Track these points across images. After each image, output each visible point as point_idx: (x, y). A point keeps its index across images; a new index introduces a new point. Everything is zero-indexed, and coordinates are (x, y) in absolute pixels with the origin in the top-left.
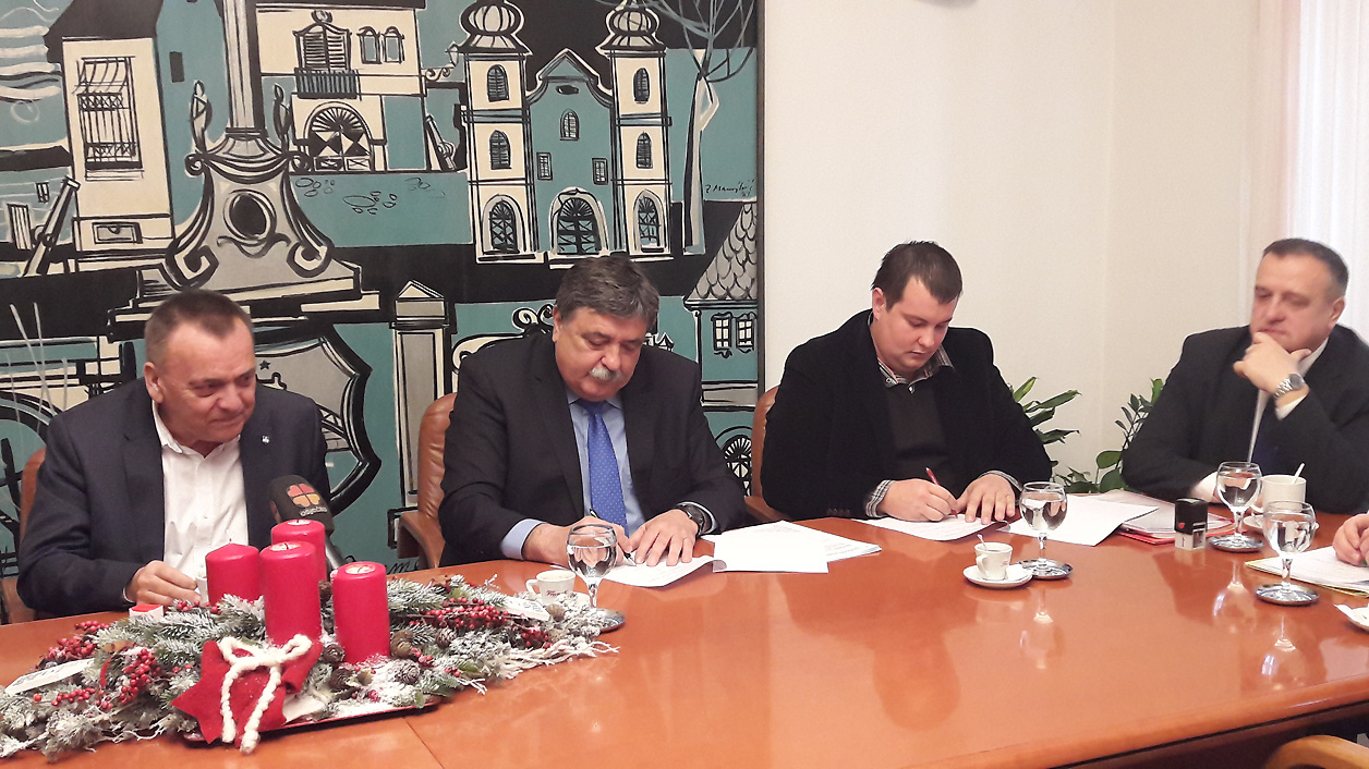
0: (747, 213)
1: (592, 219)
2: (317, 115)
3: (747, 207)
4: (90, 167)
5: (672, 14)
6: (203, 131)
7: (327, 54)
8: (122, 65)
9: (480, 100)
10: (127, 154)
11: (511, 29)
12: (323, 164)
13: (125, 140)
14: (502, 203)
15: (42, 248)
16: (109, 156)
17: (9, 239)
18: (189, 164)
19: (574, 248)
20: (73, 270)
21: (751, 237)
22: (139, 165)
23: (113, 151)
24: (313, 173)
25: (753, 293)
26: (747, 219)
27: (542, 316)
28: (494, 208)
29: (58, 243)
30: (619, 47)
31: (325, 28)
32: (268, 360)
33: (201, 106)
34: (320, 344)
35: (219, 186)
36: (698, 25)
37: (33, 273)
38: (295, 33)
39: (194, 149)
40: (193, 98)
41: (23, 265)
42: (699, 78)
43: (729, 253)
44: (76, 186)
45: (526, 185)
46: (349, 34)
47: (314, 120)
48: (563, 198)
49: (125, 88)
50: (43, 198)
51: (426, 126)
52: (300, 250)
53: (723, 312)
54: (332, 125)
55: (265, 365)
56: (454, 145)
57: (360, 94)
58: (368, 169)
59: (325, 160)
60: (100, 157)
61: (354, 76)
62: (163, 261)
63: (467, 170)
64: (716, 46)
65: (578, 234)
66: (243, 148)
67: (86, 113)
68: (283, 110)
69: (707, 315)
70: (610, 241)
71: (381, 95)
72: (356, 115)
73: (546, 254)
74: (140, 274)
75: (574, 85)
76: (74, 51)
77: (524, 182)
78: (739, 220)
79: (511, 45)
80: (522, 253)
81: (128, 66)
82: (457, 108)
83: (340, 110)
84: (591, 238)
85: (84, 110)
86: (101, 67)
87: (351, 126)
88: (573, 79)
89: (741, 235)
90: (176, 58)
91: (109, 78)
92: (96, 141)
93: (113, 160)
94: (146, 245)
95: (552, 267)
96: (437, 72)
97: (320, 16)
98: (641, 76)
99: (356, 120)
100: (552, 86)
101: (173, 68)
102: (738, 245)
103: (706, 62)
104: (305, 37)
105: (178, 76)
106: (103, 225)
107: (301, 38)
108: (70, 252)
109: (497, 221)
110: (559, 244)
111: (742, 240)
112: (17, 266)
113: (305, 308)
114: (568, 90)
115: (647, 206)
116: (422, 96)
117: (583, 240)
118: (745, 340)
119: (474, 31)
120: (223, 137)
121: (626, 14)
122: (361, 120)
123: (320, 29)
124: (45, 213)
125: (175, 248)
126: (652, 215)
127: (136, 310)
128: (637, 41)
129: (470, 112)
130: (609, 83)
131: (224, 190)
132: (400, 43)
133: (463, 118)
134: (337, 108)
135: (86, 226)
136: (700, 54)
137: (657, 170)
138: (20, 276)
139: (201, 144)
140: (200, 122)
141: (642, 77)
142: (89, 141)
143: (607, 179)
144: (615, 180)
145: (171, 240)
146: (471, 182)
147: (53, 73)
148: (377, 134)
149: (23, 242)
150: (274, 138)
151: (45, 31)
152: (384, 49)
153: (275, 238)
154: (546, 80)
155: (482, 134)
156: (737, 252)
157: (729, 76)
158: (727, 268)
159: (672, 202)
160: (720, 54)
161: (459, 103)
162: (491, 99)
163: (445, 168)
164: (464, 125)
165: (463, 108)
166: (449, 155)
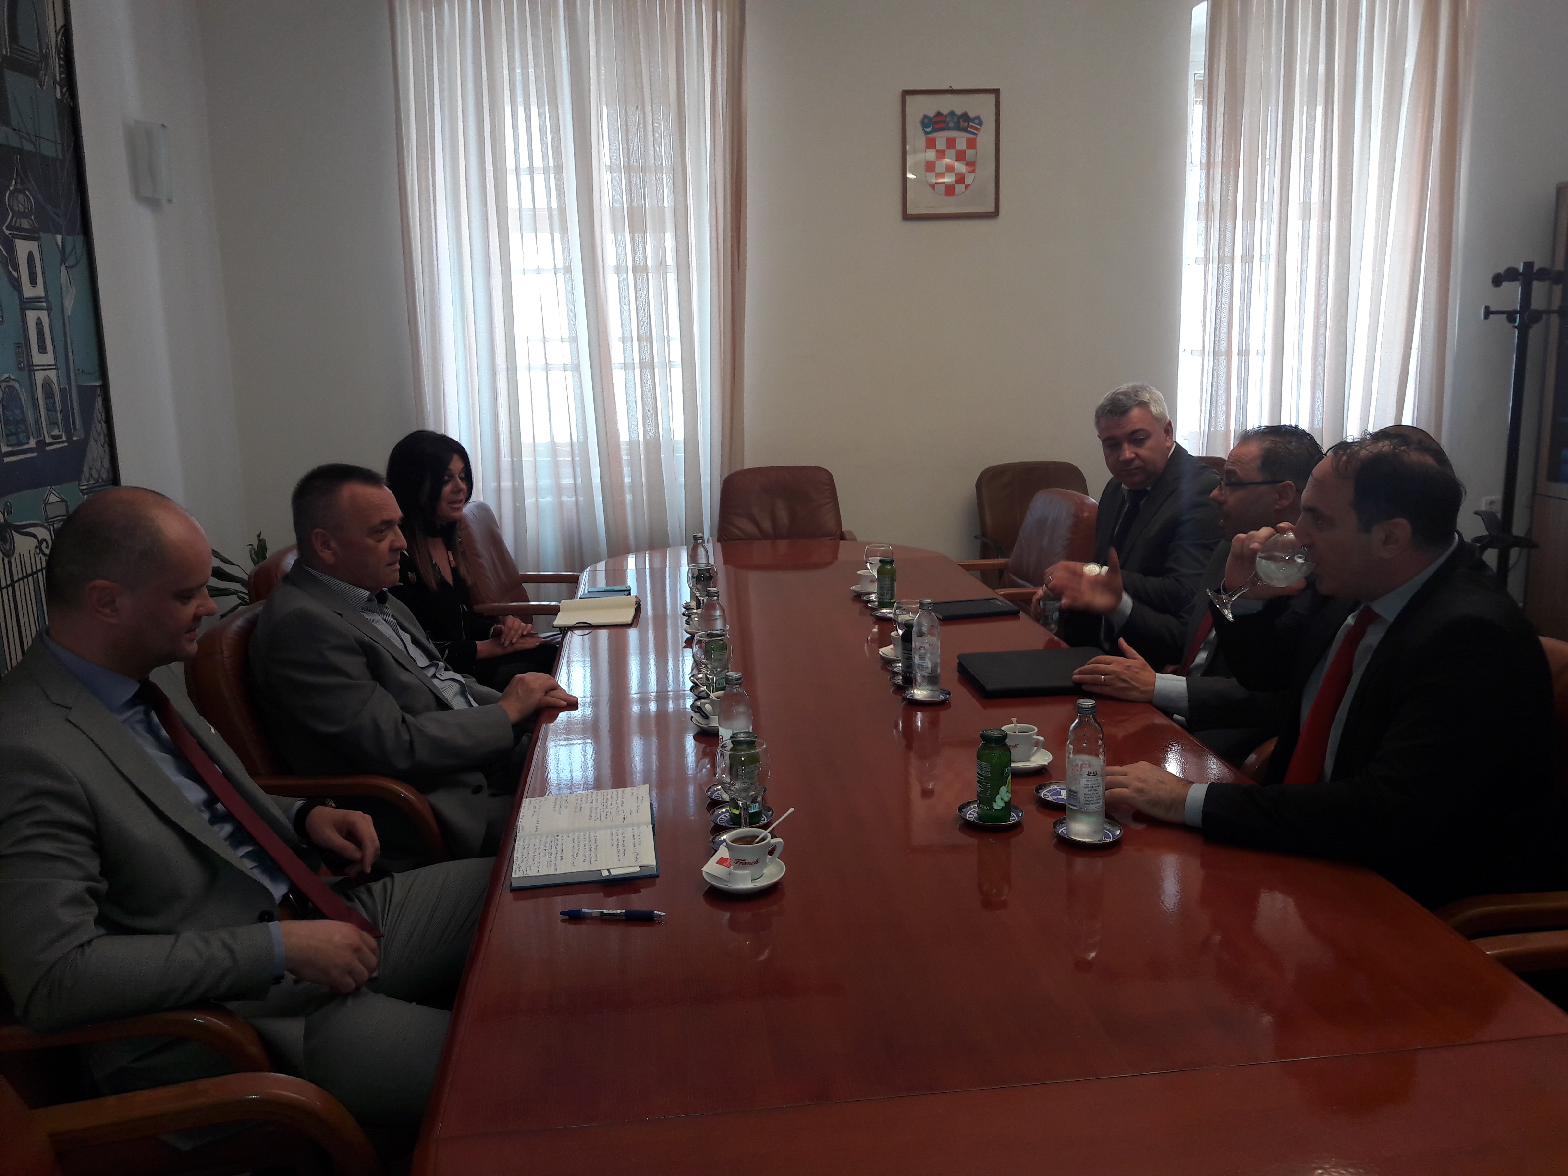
0: (99, 396)
1: (22, 407)
3: (99, 390)
5: (41, 199)
19: (15, 439)
21: (104, 420)
26: (100, 402)
27: (6, 514)
30: (15, 228)
36: (55, 210)
42: (61, 263)
43: (96, 436)
64: (66, 232)
65: (15, 423)
70: (34, 429)
84: (24, 427)
89: (99, 418)
95: (5, 460)
98: (31, 259)
102: (99, 428)
103: (63, 248)
110: (7, 435)
111: (100, 422)
115: (49, 394)
117: (19, 430)
121: (16, 195)
126: (52, 400)
128: (25, 224)
130: (14, 265)
136: (59, 238)
137: (50, 355)
143: (24, 366)
144: (29, 365)
156: (99, 434)
157: (77, 263)
158: (96, 451)
159: (61, 387)
160: (69, 239)
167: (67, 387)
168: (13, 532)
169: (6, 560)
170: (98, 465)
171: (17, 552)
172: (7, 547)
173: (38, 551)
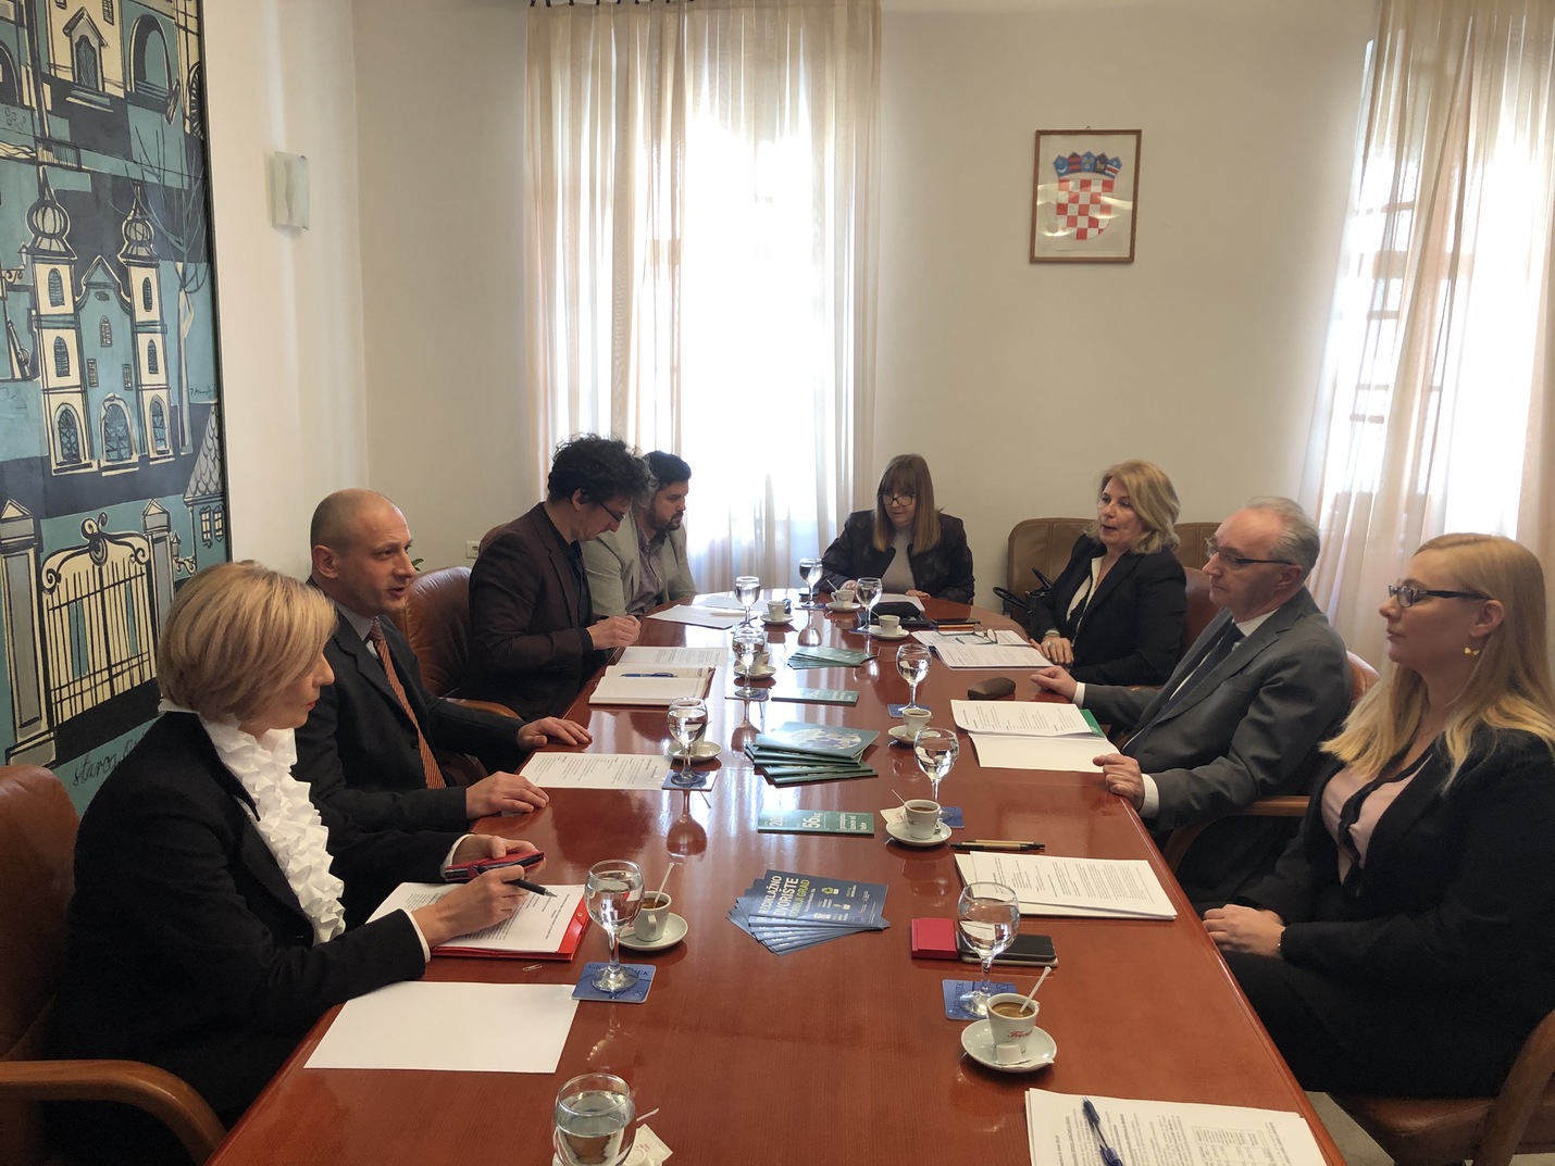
0: (213, 413)
1: (125, 424)
3: (214, 408)
5: (161, 226)
9: (45, 304)
11: (62, 232)
14: (66, 411)
19: (115, 454)
21: (217, 436)
25: (221, 487)
27: (100, 525)
28: (61, 417)
30: (134, 257)
36: (177, 239)
42: (181, 289)
43: (206, 452)
45: (81, 392)
48: (107, 404)
51: (9, 330)
53: (205, 506)
56: (29, 352)
63: (39, 378)
64: (189, 259)
65: (117, 440)
69: (198, 508)
70: (137, 444)
73: (99, 463)
75: (107, 291)
77: (79, 389)
78: (211, 420)
79: (63, 250)
80: (84, 462)
82: (29, 311)
84: (127, 443)
88: (105, 285)
89: (211, 434)
95: (104, 474)
96: (13, 273)
98: (147, 284)
100: (93, 292)
102: (211, 443)
103: (184, 275)
109: (64, 431)
110: (107, 451)
111: (214, 438)
114: (105, 298)
115: (157, 410)
116: (4, 299)
117: (121, 446)
118: (218, 531)
119: (37, 232)
121: (134, 224)
126: (160, 418)
128: (142, 251)
129: (39, 316)
130: (128, 290)
133: (34, 323)
136: (180, 265)
137: (160, 378)
141: (147, 286)
143: (132, 386)
144: (137, 385)
146: (44, 390)
154: (89, 285)
155: (49, 337)
156: (210, 450)
157: (198, 288)
158: (206, 466)
159: (172, 405)
160: (191, 268)
161: (29, 306)
162: (54, 304)
163: (25, 378)
164: (35, 330)
165: (34, 312)
166: (26, 362)
167: (178, 405)
168: (107, 542)
169: (97, 568)
170: (206, 479)
171: (109, 562)
172: (99, 556)
173: (133, 559)
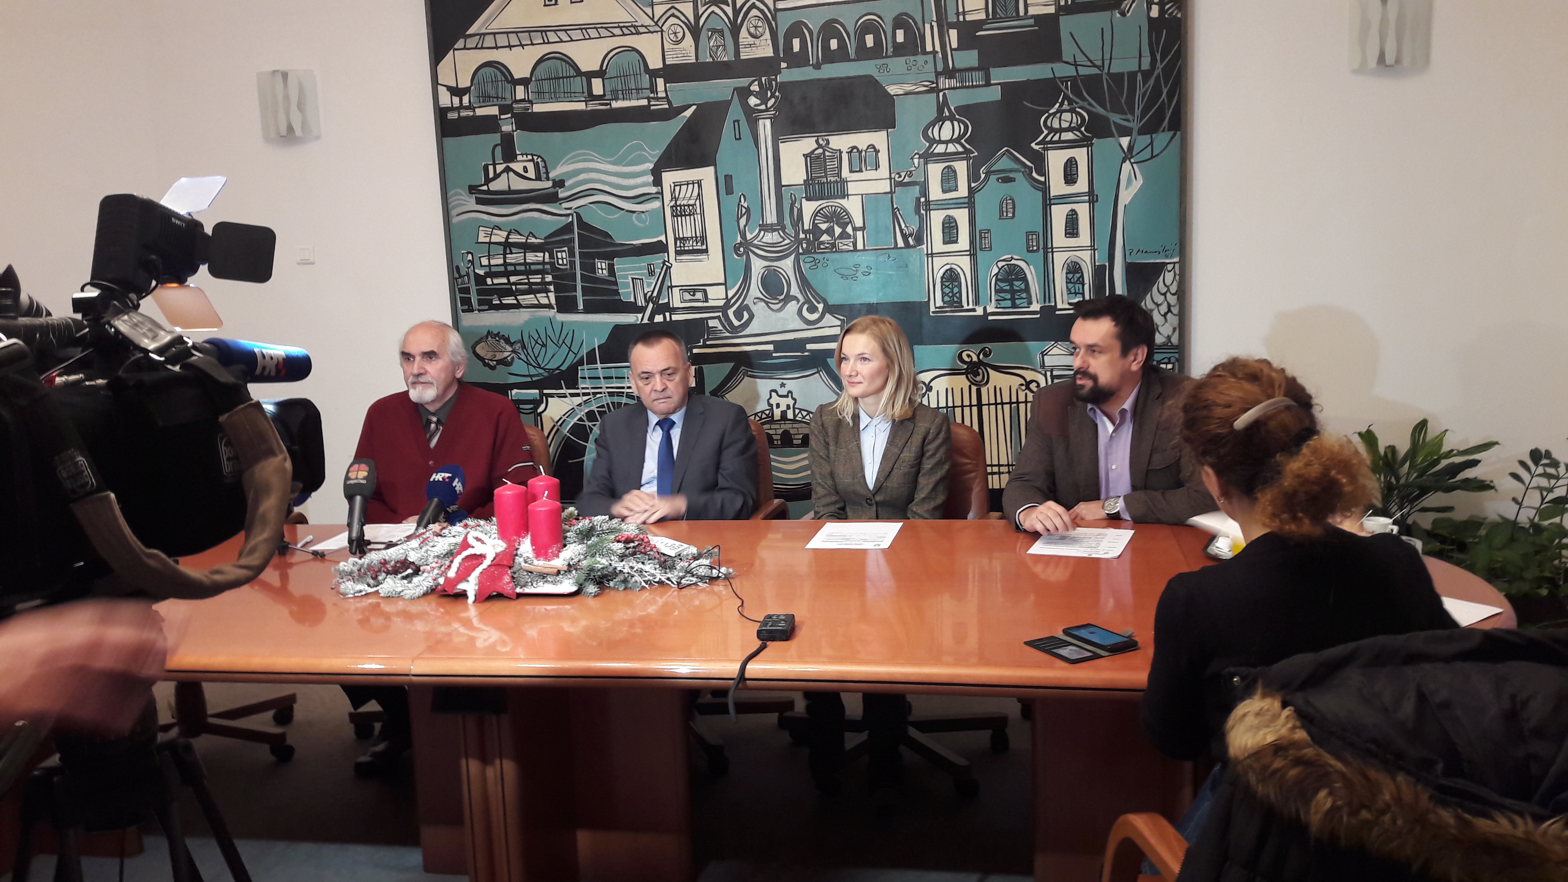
0: (1169, 271)
1: (1025, 279)
2: (819, 212)
3: (1170, 267)
4: (678, 253)
5: (1100, 110)
6: (745, 226)
7: (825, 169)
8: (696, 185)
9: (935, 192)
10: (699, 244)
11: (960, 137)
12: (822, 247)
13: (698, 235)
14: (951, 269)
15: (651, 305)
16: (689, 246)
17: (632, 300)
18: (736, 249)
19: (1009, 304)
20: (668, 319)
21: (1173, 291)
22: (706, 251)
23: (691, 242)
24: (815, 252)
25: (1175, 340)
26: (1169, 277)
27: (981, 356)
28: (944, 274)
29: (661, 302)
30: (1051, 142)
31: (824, 151)
32: (785, 382)
33: (744, 210)
34: (818, 372)
35: (754, 264)
36: (1124, 117)
37: (646, 321)
38: (804, 155)
39: (739, 239)
40: (739, 204)
41: (640, 316)
42: (1124, 161)
44: (670, 265)
45: (970, 255)
46: (841, 152)
47: (816, 215)
48: (1000, 264)
49: (698, 201)
50: (651, 273)
51: (894, 215)
52: (806, 307)
54: (828, 219)
55: (783, 385)
56: (914, 227)
57: (848, 195)
58: (852, 248)
59: (823, 243)
60: (684, 247)
61: (844, 182)
62: (720, 314)
63: (924, 246)
64: (1141, 132)
65: (1013, 292)
66: (770, 238)
67: (675, 218)
68: (796, 210)
70: (1040, 296)
71: (862, 195)
72: (845, 210)
73: (985, 309)
74: (707, 322)
75: (1012, 175)
76: (669, 178)
77: (968, 253)
78: (1161, 278)
79: (960, 149)
80: (966, 307)
81: (700, 186)
82: (918, 199)
83: (833, 208)
84: (1024, 295)
85: (674, 216)
86: (684, 188)
87: (841, 218)
88: (1011, 171)
89: (1164, 290)
90: (728, 178)
91: (688, 195)
92: (681, 236)
93: (691, 248)
94: (711, 303)
95: (990, 318)
96: (903, 174)
97: (821, 142)
99: (844, 214)
100: (993, 178)
101: (726, 185)
102: (1160, 299)
103: (1131, 147)
104: (810, 157)
105: (729, 191)
106: (686, 291)
107: (808, 159)
108: (666, 308)
109: (947, 284)
110: (997, 300)
111: (1165, 294)
112: (637, 317)
113: (809, 347)
114: (1008, 180)
115: (1074, 269)
116: (891, 192)
117: (1017, 297)
119: (933, 141)
120: (757, 231)
121: (1058, 115)
122: (848, 214)
123: (820, 151)
124: (652, 283)
125: (727, 305)
126: (1078, 275)
127: (705, 346)
128: (1069, 136)
129: (928, 202)
130: (1042, 171)
131: (758, 266)
132: (877, 157)
133: (924, 205)
134: (832, 206)
135: (676, 291)
136: (1125, 141)
137: (1084, 238)
138: (639, 322)
139: (744, 236)
140: (743, 221)
141: (1071, 164)
142: (677, 236)
143: (1038, 248)
144: (1045, 247)
145: (725, 301)
146: (927, 254)
147: (657, 193)
148: (859, 223)
149: (641, 302)
150: (790, 230)
151: (651, 166)
152: (865, 160)
153: (789, 298)
154: (988, 174)
155: (937, 218)
156: (1158, 305)
157: (1153, 157)
159: (1097, 264)
160: (1144, 139)
161: (919, 196)
162: (944, 191)
163: (907, 245)
164: (923, 212)
165: (923, 200)
166: (911, 235)
167: (1107, 264)
168: (989, 370)
169: (974, 388)
171: (991, 385)
172: (979, 378)
173: (1023, 388)
